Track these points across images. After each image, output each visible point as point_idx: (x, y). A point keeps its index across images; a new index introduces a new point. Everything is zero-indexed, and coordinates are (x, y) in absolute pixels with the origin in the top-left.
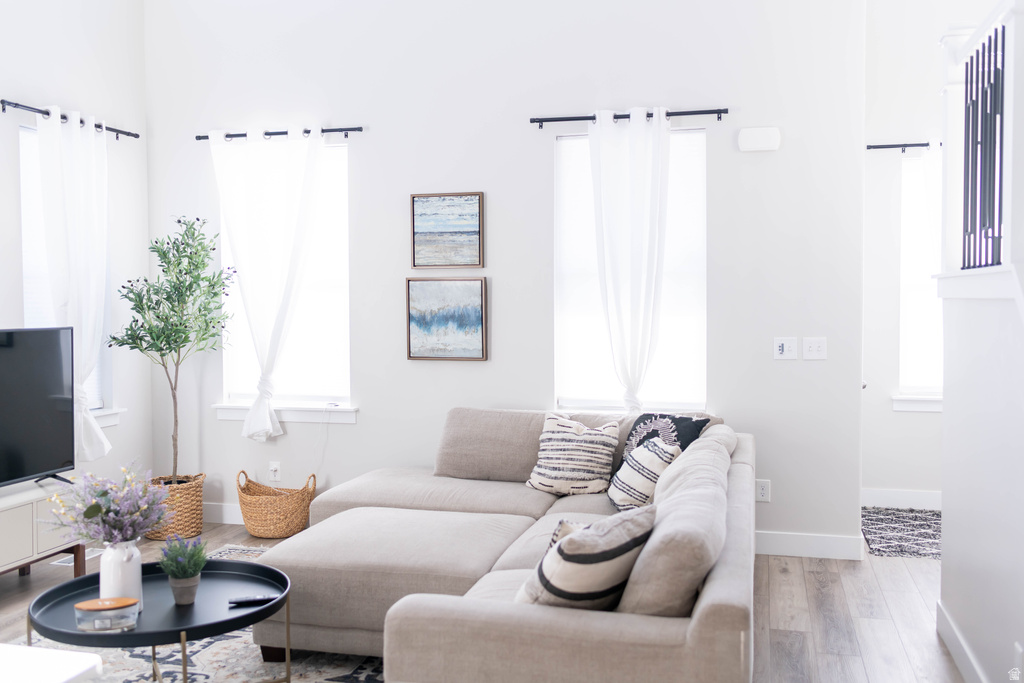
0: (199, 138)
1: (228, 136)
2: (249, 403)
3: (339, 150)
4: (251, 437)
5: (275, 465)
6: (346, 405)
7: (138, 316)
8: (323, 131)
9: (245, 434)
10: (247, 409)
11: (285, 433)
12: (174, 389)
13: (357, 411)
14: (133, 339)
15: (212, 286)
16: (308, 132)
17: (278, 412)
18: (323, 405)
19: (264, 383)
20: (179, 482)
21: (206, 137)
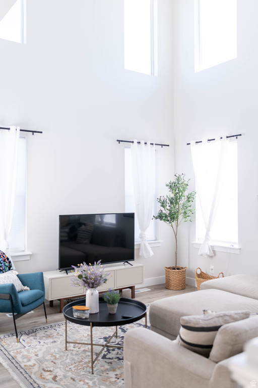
0: (188, 144)
1: (197, 142)
2: (202, 242)
3: (233, 144)
4: (201, 255)
5: (212, 267)
6: (236, 246)
7: (162, 209)
8: (227, 137)
9: (199, 254)
10: (200, 244)
11: (215, 255)
12: (176, 235)
13: (240, 249)
14: (161, 216)
15: (189, 198)
16: (221, 138)
17: (212, 247)
18: (228, 245)
19: (207, 234)
20: (178, 269)
21: (190, 144)
